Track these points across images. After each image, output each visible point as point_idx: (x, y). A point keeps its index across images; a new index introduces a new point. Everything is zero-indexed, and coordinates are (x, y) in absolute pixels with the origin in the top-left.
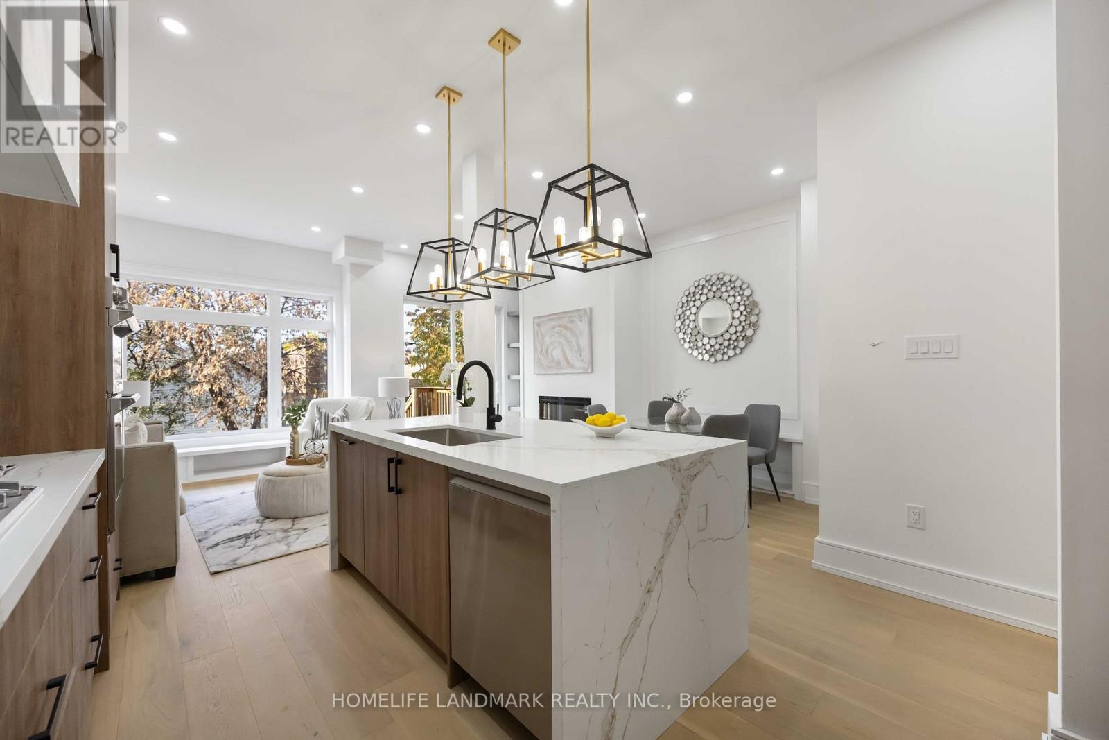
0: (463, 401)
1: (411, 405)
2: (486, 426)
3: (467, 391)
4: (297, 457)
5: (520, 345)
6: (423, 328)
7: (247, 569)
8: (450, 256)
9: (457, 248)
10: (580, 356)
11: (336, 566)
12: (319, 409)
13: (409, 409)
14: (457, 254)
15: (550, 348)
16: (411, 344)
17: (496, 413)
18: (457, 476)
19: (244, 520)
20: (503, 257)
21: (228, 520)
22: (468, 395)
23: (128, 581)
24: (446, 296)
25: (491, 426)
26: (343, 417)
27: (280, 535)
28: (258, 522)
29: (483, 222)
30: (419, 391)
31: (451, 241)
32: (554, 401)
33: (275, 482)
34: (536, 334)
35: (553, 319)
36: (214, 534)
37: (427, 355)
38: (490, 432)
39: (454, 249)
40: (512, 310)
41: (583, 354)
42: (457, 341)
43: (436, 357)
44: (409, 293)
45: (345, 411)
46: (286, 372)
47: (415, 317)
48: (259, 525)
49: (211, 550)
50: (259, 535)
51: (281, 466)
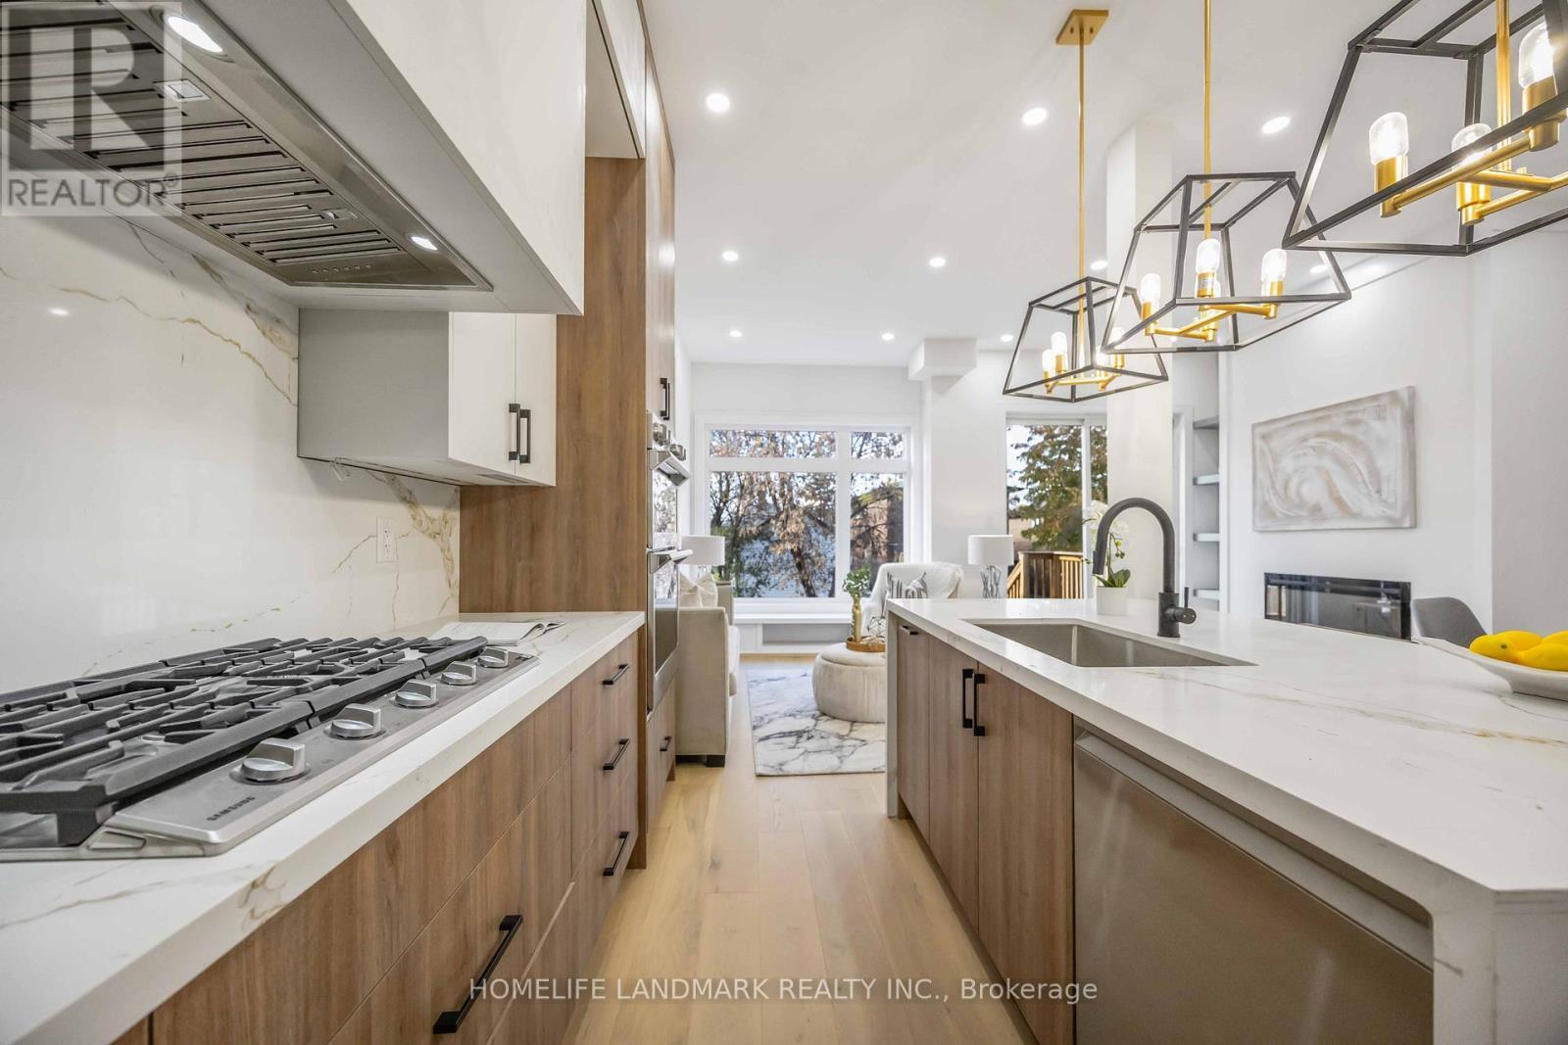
0: (1106, 577)
1: (1018, 578)
2: (1157, 630)
3: (1113, 557)
4: (859, 638)
5: (1222, 478)
6: (1039, 464)
7: (791, 779)
8: (1083, 317)
9: (1096, 298)
10: (1379, 492)
11: (895, 813)
12: (890, 577)
13: (1015, 583)
14: (1095, 310)
15: (1295, 481)
16: (1020, 489)
17: (1181, 604)
18: (1092, 734)
19: (800, 712)
20: (1202, 277)
21: (783, 708)
22: (1117, 566)
23: (683, 760)
24: (1073, 388)
25: (1168, 627)
26: (920, 589)
27: (834, 742)
28: (813, 717)
29: (1150, 224)
30: (1030, 557)
31: (1084, 284)
32: (1300, 584)
33: (831, 669)
34: (1258, 454)
35: (1302, 423)
36: (769, 722)
37: (1044, 504)
38: (1167, 643)
39: (1089, 301)
40: (1203, 415)
41: (1385, 489)
42: (1094, 480)
43: (1059, 507)
44: (1006, 392)
45: (922, 582)
46: (863, 529)
47: (1026, 450)
48: (814, 722)
49: (762, 743)
50: (812, 736)
51: (839, 650)
